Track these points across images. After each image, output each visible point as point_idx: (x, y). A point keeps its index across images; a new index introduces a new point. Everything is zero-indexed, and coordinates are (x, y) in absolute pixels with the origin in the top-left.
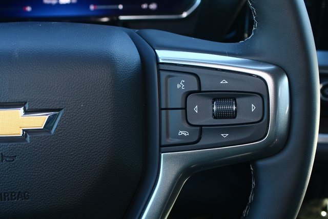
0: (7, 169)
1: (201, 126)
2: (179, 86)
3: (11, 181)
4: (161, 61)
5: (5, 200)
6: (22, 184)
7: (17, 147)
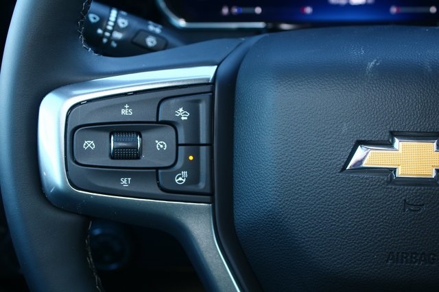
0: (410, 222)
3: (413, 238)
5: (402, 262)
6: (427, 243)
7: (426, 192)
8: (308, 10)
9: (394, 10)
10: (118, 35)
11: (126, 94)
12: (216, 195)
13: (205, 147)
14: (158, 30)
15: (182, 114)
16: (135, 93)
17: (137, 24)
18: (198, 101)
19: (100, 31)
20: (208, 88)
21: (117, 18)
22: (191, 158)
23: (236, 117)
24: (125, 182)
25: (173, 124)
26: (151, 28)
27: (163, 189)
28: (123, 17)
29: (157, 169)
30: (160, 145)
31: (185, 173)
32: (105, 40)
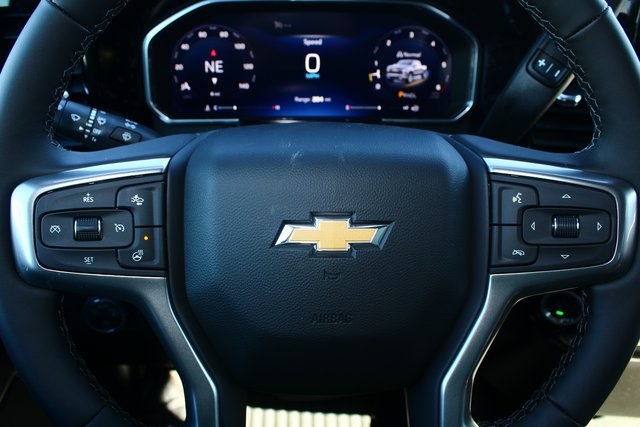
0: (330, 288)
1: (538, 245)
2: (514, 200)
3: (332, 302)
4: (492, 171)
5: (324, 323)
7: (342, 263)
8: (278, 107)
9: (347, 108)
10: (97, 132)
11: (87, 184)
12: (170, 270)
13: (158, 229)
14: (133, 127)
15: (137, 200)
16: (96, 183)
17: (114, 121)
18: (152, 189)
19: (81, 128)
20: (161, 178)
21: (96, 118)
22: (146, 238)
23: (186, 202)
24: (88, 260)
25: (130, 209)
26: (127, 125)
27: (123, 266)
28: (103, 116)
29: (117, 248)
30: (119, 227)
31: (141, 252)
32: (86, 136)
